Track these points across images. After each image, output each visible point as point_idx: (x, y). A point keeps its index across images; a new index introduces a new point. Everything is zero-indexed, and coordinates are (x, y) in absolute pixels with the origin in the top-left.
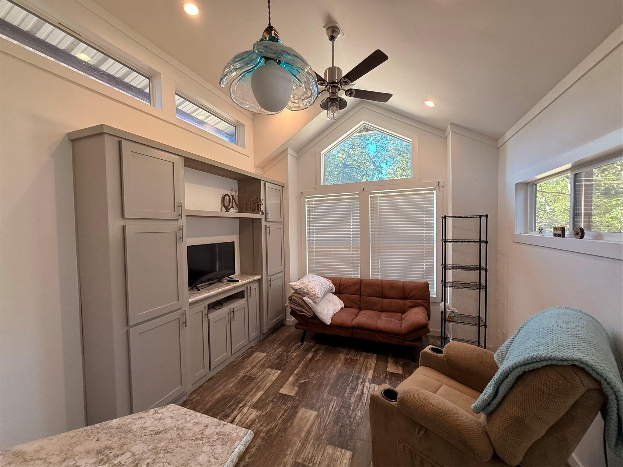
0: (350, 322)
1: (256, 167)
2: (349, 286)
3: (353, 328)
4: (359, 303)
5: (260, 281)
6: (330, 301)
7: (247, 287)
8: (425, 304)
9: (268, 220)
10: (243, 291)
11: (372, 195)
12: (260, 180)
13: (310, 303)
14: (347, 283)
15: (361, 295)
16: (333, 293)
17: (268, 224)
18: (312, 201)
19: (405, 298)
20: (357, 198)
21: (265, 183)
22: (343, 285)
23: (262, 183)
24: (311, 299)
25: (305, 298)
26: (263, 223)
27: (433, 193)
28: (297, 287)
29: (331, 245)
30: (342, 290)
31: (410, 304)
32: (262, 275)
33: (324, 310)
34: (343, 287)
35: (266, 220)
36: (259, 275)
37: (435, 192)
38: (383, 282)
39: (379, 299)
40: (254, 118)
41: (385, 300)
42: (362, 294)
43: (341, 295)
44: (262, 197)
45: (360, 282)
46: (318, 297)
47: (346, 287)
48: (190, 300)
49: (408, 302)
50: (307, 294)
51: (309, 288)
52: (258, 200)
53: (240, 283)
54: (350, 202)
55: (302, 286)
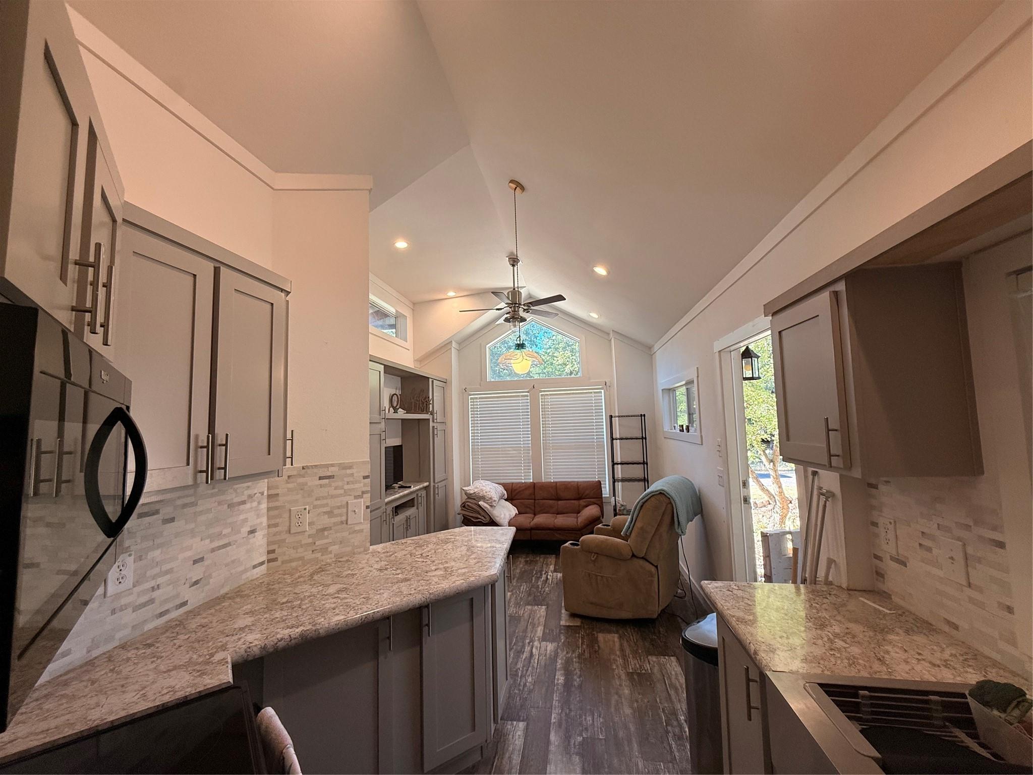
0: (529, 525)
1: (415, 361)
2: (523, 490)
3: (531, 529)
4: (533, 508)
5: (426, 488)
6: (503, 507)
7: (417, 495)
8: (599, 502)
9: (435, 421)
10: (413, 499)
11: (542, 393)
12: (429, 378)
13: (486, 508)
14: (520, 487)
15: (535, 500)
16: (506, 500)
17: (435, 425)
18: (476, 398)
19: (579, 499)
20: (527, 396)
21: (433, 381)
22: (516, 490)
23: (430, 380)
24: (487, 503)
25: (481, 503)
26: (431, 424)
27: (601, 392)
28: (472, 492)
29: (499, 448)
30: (516, 495)
31: (585, 504)
32: (430, 482)
33: (501, 514)
34: (517, 491)
35: (433, 421)
36: (426, 482)
37: (603, 391)
38: (558, 484)
39: (554, 501)
40: (414, 307)
41: (560, 502)
42: (536, 498)
43: (515, 502)
44: (431, 397)
45: (534, 486)
46: (495, 501)
47: (519, 492)
48: (387, 500)
49: (582, 502)
50: (483, 498)
51: (484, 492)
52: (427, 399)
53: (413, 489)
54: (519, 400)
55: (476, 490)
